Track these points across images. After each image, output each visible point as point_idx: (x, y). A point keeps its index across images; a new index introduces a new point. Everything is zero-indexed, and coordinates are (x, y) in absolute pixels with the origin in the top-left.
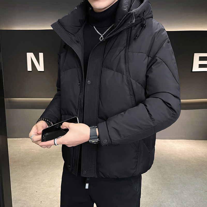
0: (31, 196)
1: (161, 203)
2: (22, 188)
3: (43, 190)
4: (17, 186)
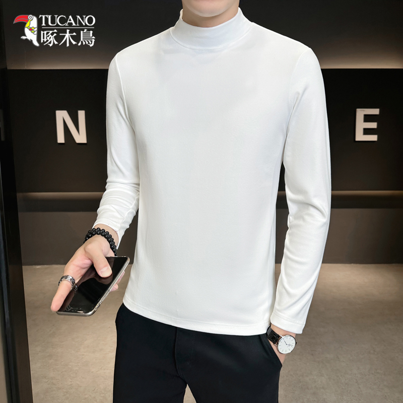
0: (64, 370)
1: (301, 378)
3: (83, 358)
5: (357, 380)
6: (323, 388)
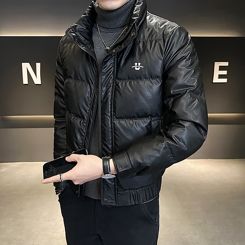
0: (28, 234)
2: (18, 223)
3: (42, 225)
4: (12, 221)
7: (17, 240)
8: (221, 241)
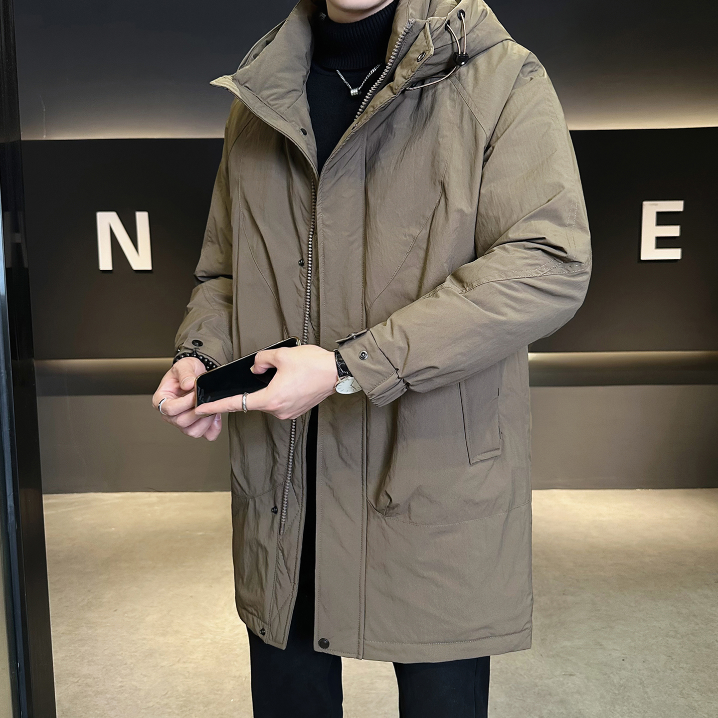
5: (641, 679)
6: (578, 692)
7: (78, 677)
8: (648, 690)
